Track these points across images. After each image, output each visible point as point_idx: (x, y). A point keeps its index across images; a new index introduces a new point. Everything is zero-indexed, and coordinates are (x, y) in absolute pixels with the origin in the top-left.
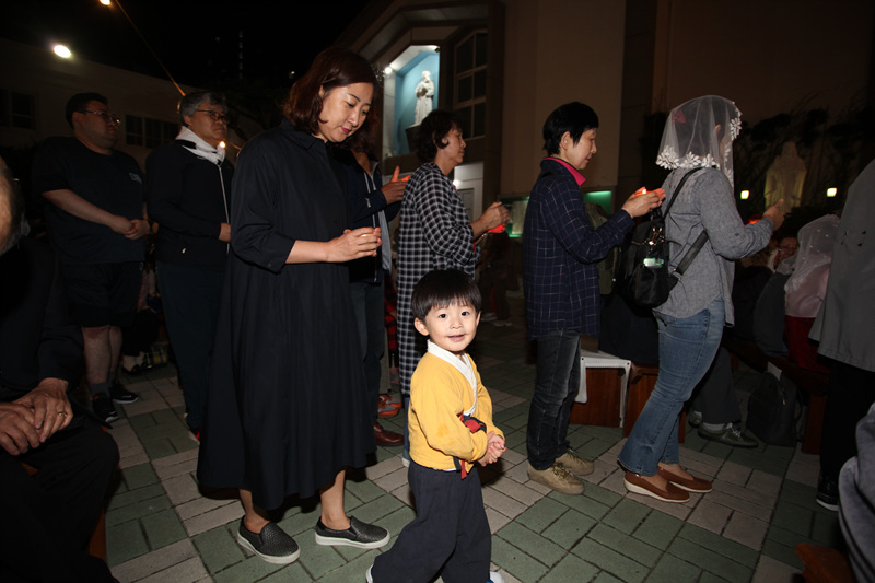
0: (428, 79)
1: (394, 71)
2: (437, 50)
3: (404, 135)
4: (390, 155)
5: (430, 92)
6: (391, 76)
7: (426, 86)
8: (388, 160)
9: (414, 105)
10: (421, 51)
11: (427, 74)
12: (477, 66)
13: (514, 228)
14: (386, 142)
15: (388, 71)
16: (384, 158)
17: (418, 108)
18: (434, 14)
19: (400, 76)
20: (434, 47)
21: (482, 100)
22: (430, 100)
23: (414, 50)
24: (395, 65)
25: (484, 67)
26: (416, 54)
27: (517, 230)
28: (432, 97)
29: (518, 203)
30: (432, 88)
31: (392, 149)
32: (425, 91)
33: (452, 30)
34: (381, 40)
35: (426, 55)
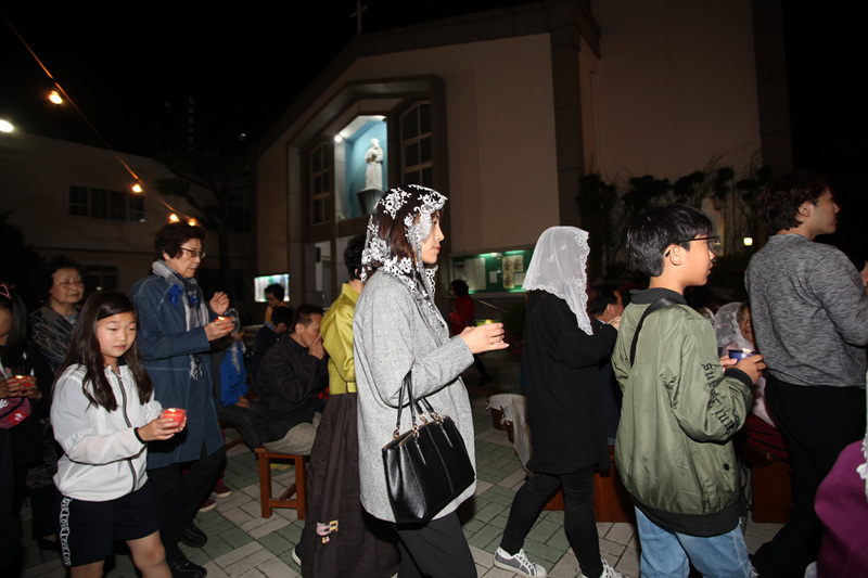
0: (377, 145)
1: (344, 139)
2: (384, 120)
3: (356, 198)
4: (343, 218)
5: (379, 158)
6: (340, 144)
7: (375, 152)
8: (342, 222)
9: (365, 170)
10: (369, 121)
11: (376, 142)
12: (422, 133)
14: (338, 205)
15: (338, 139)
16: (337, 220)
17: (368, 173)
18: (380, 88)
19: (350, 143)
20: (382, 117)
21: (429, 164)
22: (379, 165)
23: (362, 120)
24: (345, 134)
25: (429, 134)
26: (365, 123)
28: (381, 162)
29: (469, 261)
30: (381, 154)
31: (345, 212)
32: (374, 157)
33: (396, 102)
34: (330, 111)
35: (375, 123)
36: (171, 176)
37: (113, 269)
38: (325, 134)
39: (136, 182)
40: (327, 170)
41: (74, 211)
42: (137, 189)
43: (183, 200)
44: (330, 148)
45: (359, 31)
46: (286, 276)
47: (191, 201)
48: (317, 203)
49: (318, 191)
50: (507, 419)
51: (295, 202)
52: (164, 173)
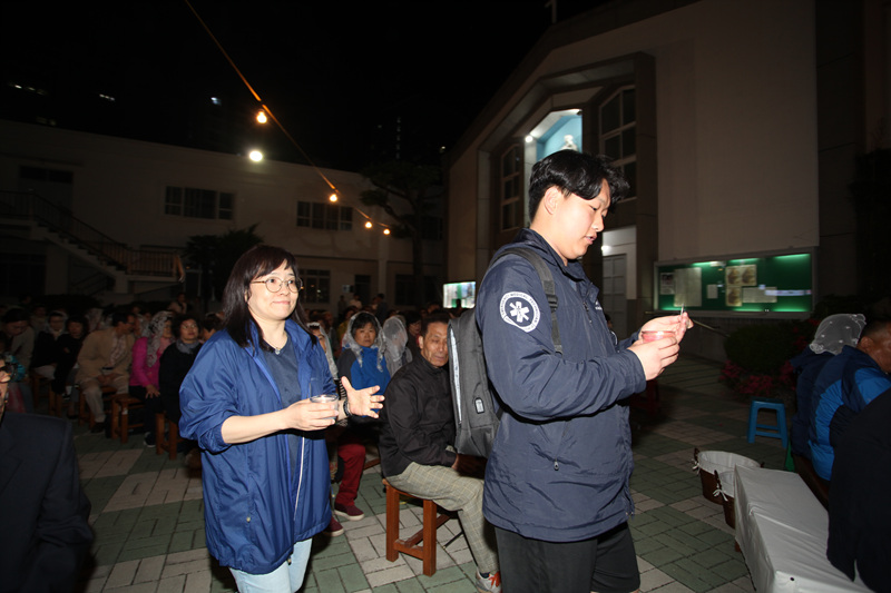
0: (571, 142)
1: (535, 139)
2: (578, 113)
6: (531, 145)
10: (562, 117)
11: (570, 138)
12: (626, 123)
13: (676, 299)
15: (529, 139)
18: (574, 79)
19: (542, 142)
20: (577, 111)
21: (632, 159)
23: (554, 116)
24: (536, 133)
25: (633, 124)
26: (557, 119)
27: (680, 302)
29: (680, 270)
33: (595, 91)
34: (521, 110)
35: (569, 118)
36: (374, 188)
37: (327, 273)
38: (515, 135)
39: (333, 192)
40: (517, 174)
41: (300, 223)
42: (333, 198)
43: (383, 210)
44: (520, 150)
45: (554, 20)
46: (473, 283)
47: (390, 211)
48: (507, 208)
49: (508, 196)
50: (724, 491)
51: (483, 207)
52: (367, 185)
